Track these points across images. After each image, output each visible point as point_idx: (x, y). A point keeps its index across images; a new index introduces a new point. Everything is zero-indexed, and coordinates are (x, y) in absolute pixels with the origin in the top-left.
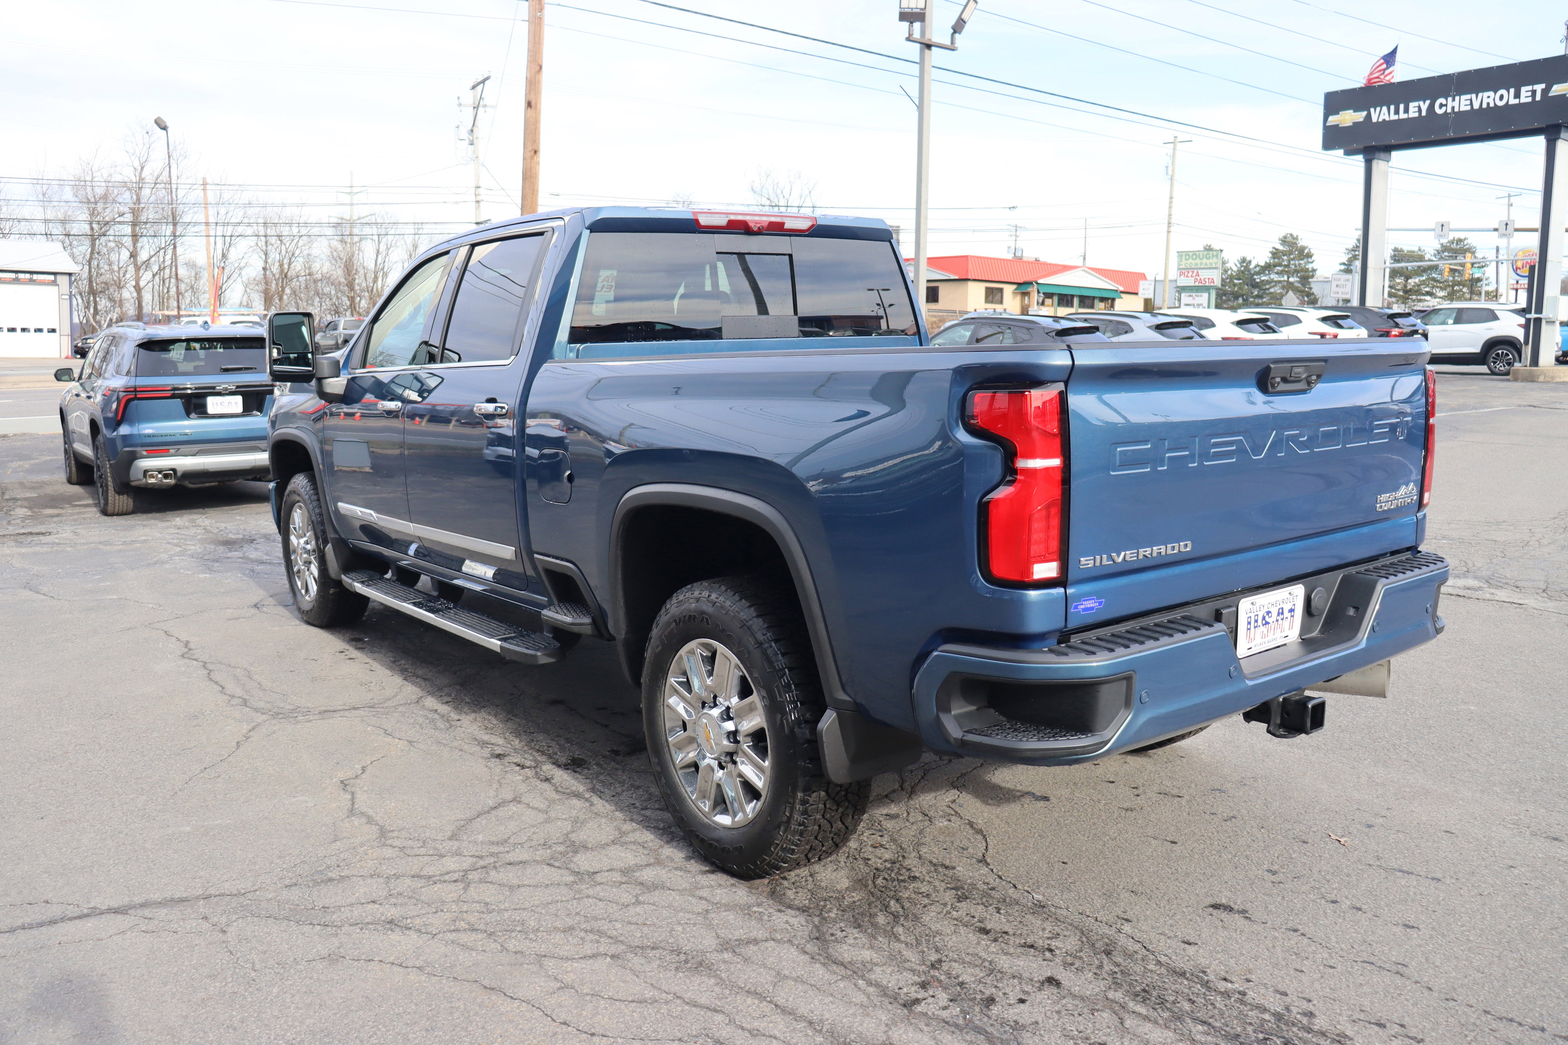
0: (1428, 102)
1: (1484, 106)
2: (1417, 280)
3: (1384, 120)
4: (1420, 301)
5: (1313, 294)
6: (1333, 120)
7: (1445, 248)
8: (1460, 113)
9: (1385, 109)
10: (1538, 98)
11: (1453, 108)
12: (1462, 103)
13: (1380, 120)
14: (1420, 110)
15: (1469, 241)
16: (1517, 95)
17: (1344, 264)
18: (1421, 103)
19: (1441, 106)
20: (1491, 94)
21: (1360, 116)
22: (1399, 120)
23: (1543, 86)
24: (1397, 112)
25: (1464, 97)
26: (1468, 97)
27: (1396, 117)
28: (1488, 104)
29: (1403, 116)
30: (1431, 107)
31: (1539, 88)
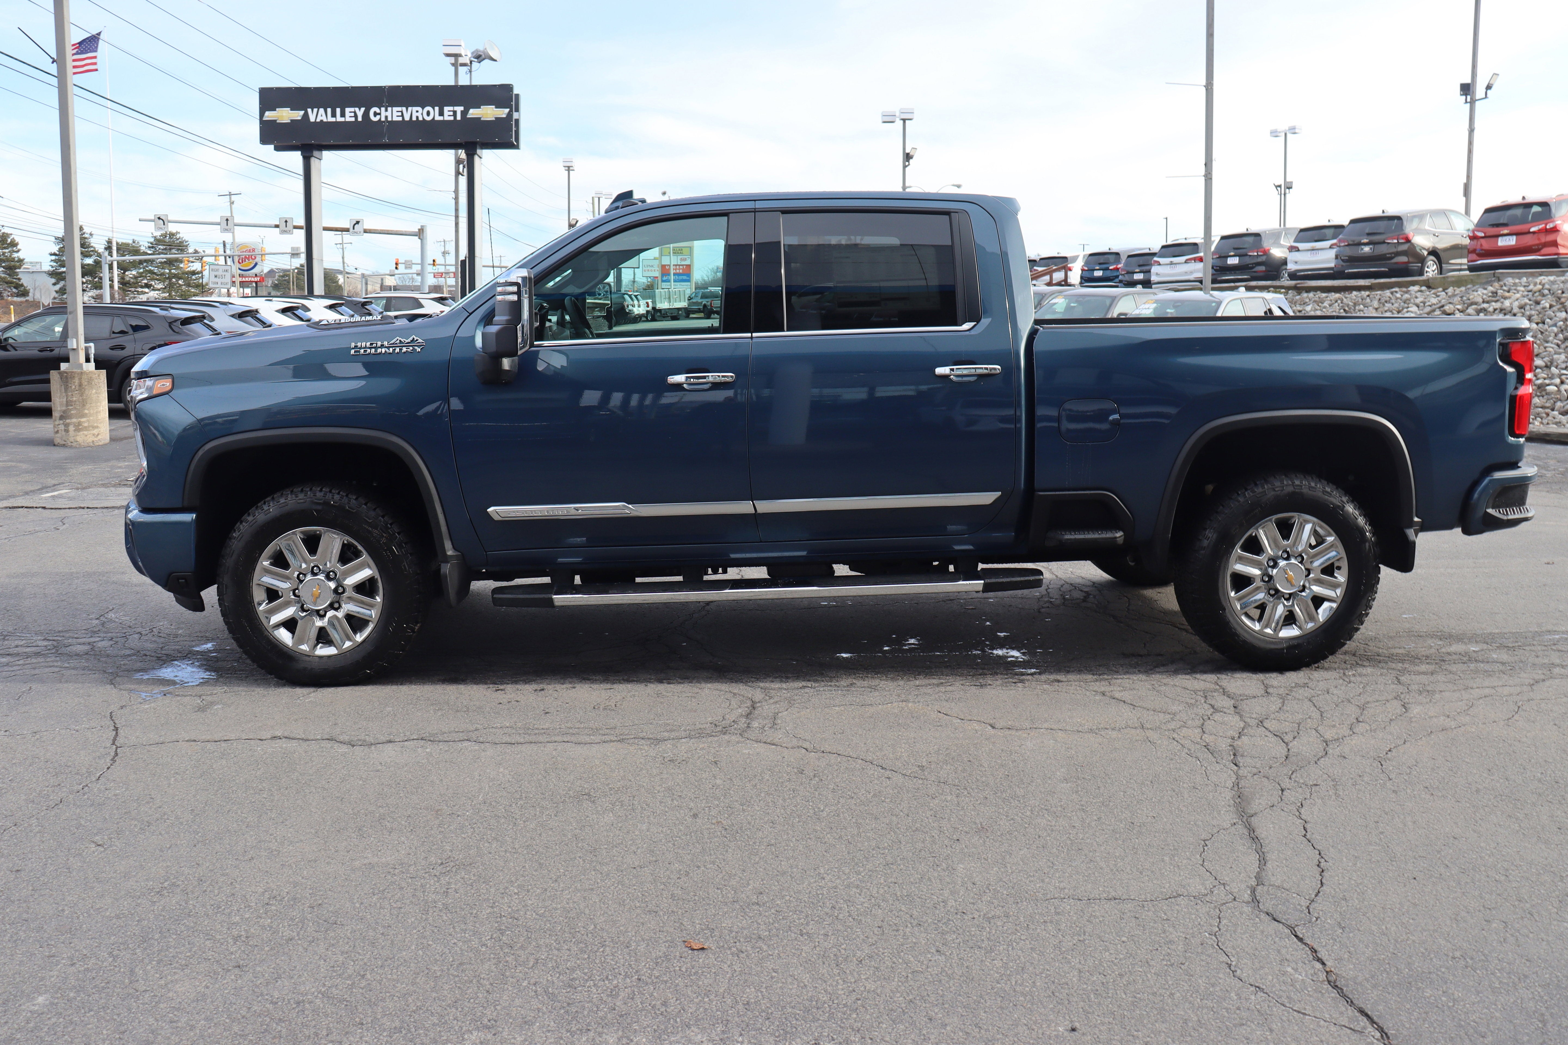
0: (363, 109)
1: (414, 119)
2: (134, 272)
3: (322, 121)
4: (139, 293)
5: (22, 285)
6: (269, 115)
7: (158, 241)
8: (392, 122)
9: (322, 110)
10: (459, 118)
11: (386, 117)
12: (394, 114)
13: (318, 120)
14: (356, 116)
15: (181, 235)
16: (441, 113)
17: (55, 254)
18: (357, 109)
19: (376, 114)
20: (419, 109)
21: (298, 115)
22: (336, 123)
23: (462, 108)
24: (334, 115)
25: (395, 109)
26: (399, 109)
27: (333, 120)
28: (417, 117)
29: (339, 119)
30: (366, 115)
31: (459, 109)
